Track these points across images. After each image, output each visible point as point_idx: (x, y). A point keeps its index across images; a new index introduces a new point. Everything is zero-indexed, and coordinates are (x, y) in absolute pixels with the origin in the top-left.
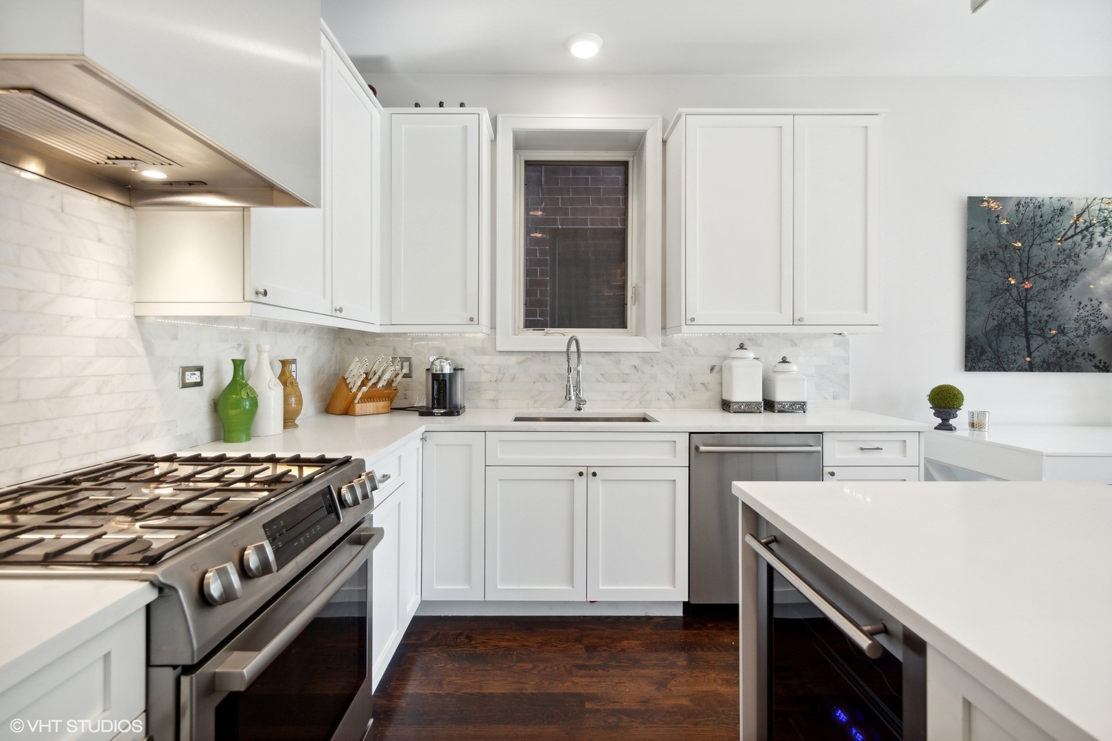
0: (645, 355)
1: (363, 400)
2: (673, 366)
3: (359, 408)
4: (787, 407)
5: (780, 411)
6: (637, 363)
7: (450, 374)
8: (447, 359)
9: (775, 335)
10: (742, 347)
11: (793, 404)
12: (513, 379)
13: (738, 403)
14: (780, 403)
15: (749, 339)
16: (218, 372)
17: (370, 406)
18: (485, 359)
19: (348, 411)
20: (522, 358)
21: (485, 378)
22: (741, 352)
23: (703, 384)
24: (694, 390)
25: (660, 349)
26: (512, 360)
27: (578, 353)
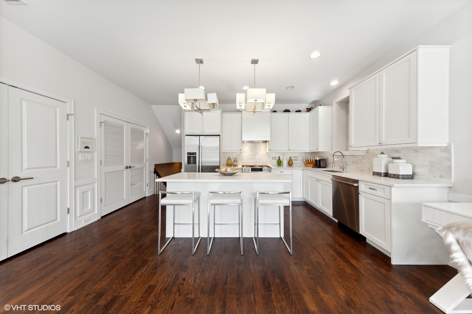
0: (362, 156)
2: (369, 160)
4: (392, 176)
5: (389, 177)
6: (361, 158)
7: (319, 160)
9: (407, 148)
10: (382, 153)
11: (394, 175)
14: (390, 174)
15: (395, 150)
16: (278, 158)
17: (309, 165)
20: (337, 157)
22: (382, 155)
25: (365, 154)
27: (343, 155)
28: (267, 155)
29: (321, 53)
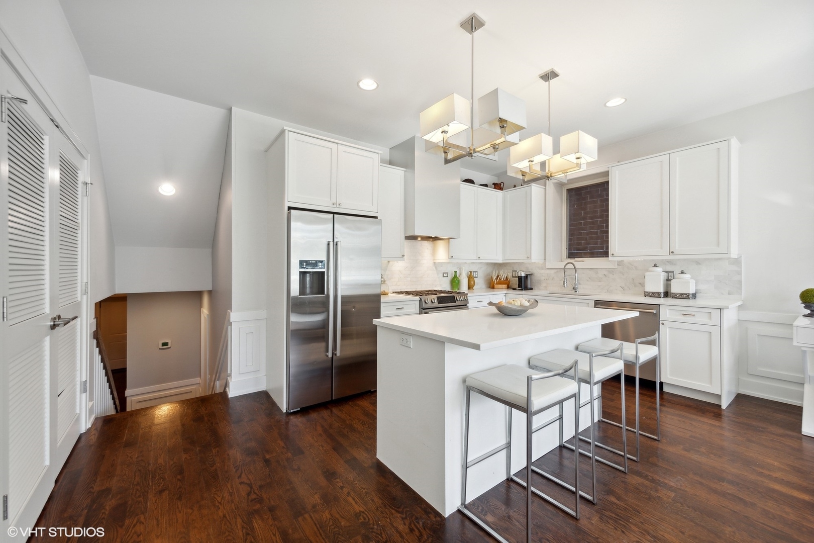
0: (611, 270)
1: (497, 284)
2: (623, 275)
3: (496, 286)
6: (606, 273)
7: (524, 276)
8: (523, 271)
10: (655, 266)
11: (681, 294)
12: (553, 279)
13: (648, 292)
16: (452, 274)
17: (500, 286)
18: (543, 271)
19: (493, 288)
20: (556, 271)
21: (543, 278)
22: (655, 268)
23: (640, 283)
24: (635, 286)
25: (616, 267)
26: (553, 271)
27: (575, 268)
28: (435, 269)
29: (626, 100)
